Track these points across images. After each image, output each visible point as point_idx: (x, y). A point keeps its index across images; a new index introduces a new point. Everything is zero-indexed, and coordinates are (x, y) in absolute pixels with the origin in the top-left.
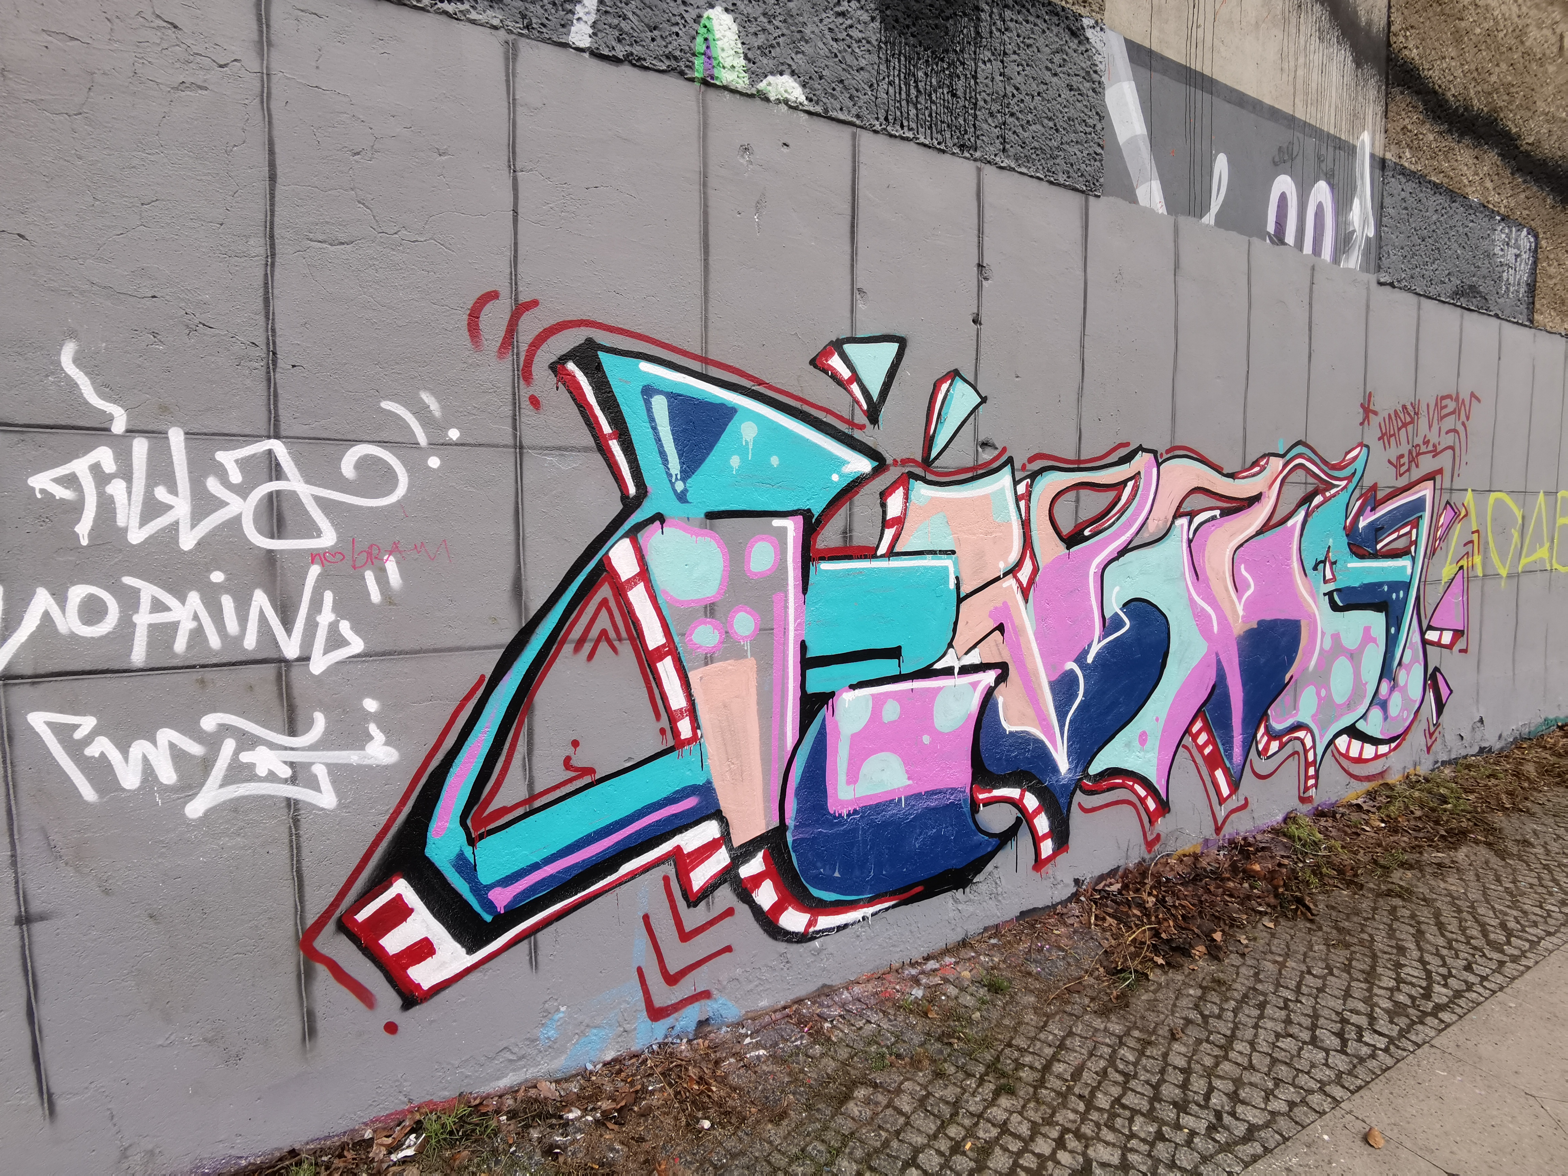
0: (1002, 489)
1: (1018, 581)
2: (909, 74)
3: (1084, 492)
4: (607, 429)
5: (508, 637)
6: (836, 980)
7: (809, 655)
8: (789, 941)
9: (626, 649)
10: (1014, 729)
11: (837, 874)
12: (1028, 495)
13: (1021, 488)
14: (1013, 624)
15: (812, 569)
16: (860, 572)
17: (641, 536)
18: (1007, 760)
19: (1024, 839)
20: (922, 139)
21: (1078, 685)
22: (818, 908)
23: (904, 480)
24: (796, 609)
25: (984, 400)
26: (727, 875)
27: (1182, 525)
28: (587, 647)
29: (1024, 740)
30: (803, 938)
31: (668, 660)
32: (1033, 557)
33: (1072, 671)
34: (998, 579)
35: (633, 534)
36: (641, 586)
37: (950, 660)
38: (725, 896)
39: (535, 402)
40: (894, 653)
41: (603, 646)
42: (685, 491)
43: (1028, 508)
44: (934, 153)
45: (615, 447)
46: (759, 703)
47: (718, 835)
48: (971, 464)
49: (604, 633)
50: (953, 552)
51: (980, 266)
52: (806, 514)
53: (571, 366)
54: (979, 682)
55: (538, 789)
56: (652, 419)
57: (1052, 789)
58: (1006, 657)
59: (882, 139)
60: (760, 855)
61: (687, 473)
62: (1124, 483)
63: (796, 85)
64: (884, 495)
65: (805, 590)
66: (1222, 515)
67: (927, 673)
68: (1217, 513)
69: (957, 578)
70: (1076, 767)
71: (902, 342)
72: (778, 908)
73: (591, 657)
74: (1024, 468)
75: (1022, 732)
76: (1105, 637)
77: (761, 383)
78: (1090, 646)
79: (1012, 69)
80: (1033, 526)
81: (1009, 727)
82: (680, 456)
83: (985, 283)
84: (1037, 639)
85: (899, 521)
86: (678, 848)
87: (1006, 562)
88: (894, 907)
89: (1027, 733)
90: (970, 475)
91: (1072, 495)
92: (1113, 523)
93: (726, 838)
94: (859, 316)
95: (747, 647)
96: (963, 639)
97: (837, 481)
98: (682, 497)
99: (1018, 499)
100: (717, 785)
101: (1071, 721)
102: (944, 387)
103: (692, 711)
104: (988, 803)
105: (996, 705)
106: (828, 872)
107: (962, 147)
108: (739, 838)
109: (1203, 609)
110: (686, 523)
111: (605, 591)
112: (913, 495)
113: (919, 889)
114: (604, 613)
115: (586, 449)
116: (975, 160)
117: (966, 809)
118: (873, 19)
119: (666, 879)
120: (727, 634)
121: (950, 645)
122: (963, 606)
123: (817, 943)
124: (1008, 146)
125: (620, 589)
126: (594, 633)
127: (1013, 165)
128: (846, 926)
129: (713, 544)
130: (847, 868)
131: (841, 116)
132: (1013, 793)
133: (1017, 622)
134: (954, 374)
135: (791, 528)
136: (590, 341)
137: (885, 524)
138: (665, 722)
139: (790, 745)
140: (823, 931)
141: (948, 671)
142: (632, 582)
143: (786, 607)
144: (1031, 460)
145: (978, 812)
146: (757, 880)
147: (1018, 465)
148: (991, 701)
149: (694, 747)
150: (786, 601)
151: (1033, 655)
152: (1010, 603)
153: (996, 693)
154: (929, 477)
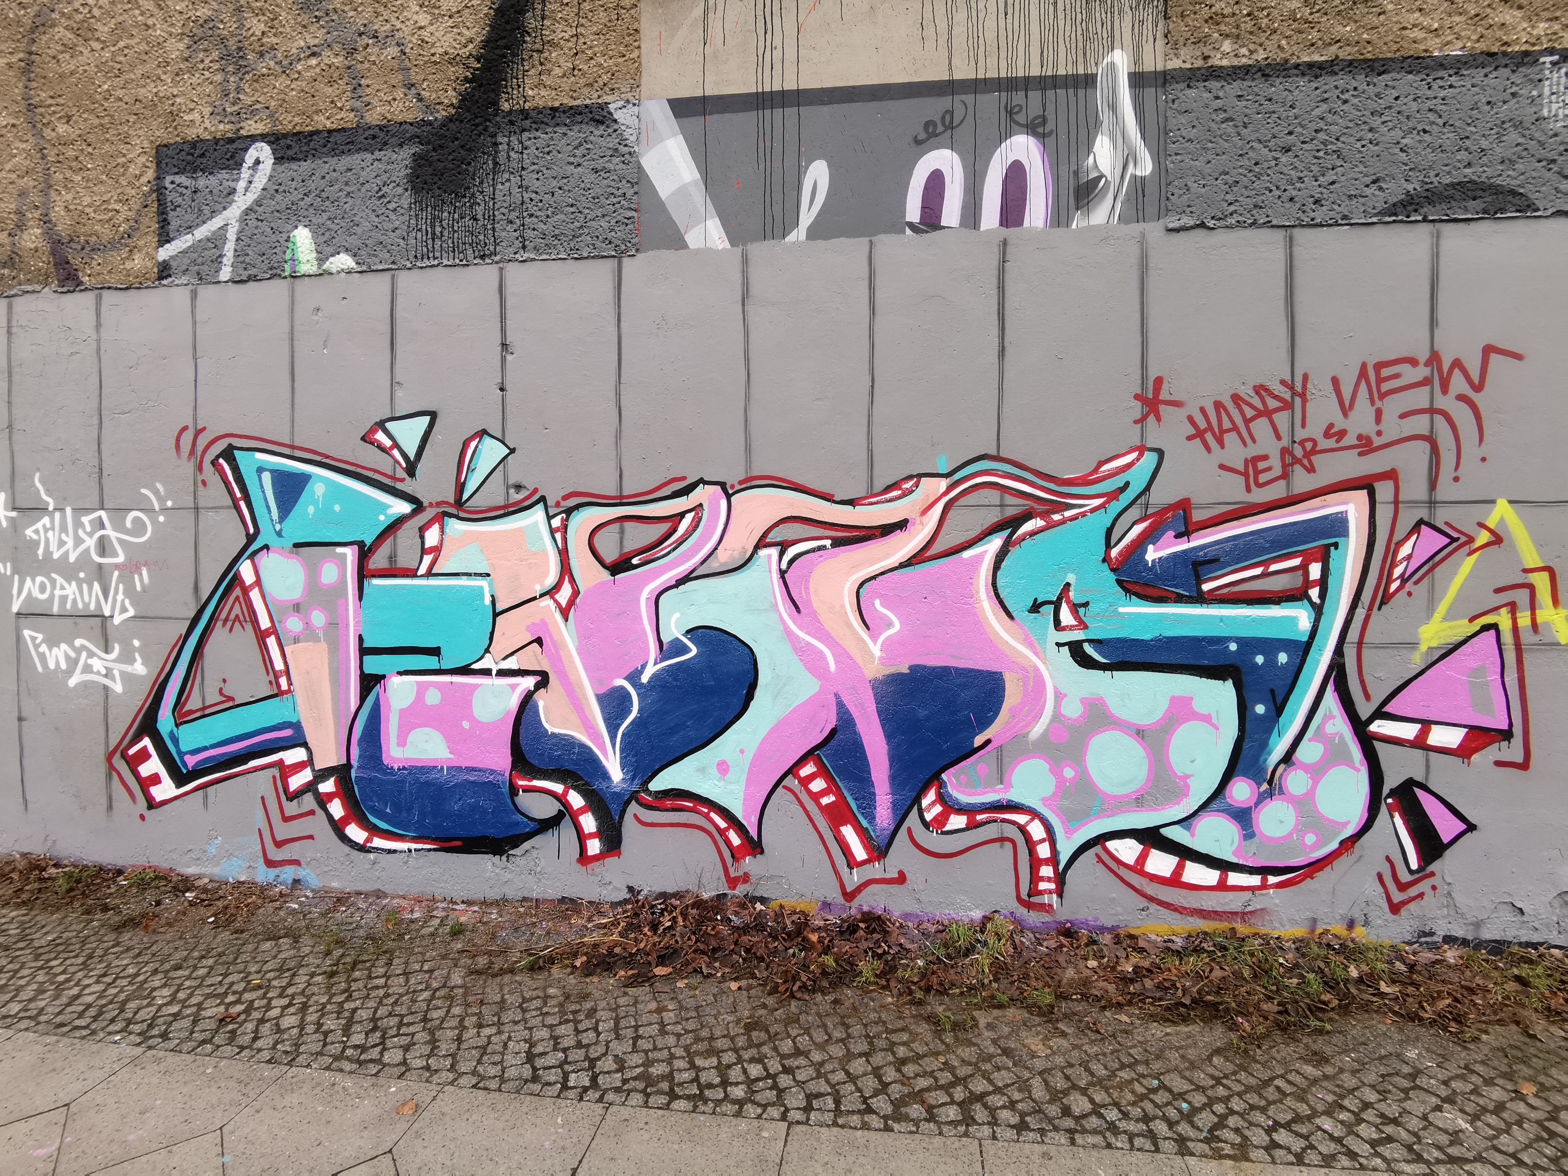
0: (536, 523)
1: (556, 601)
2: (434, 218)
3: (628, 525)
4: (238, 495)
5: (192, 614)
6: (387, 889)
7: (365, 645)
8: (351, 847)
9: (249, 627)
10: (557, 731)
11: (388, 810)
12: (564, 528)
13: (556, 522)
14: (552, 638)
15: (366, 583)
16: (403, 587)
17: (256, 558)
18: (549, 757)
19: (567, 831)
20: (445, 262)
21: (632, 703)
22: (374, 831)
23: (440, 518)
24: (354, 611)
25: (512, 451)
26: (310, 787)
27: (769, 557)
28: (229, 624)
29: (568, 743)
30: (362, 848)
31: (273, 637)
32: (572, 581)
33: (622, 688)
34: (534, 599)
35: (252, 557)
36: (256, 589)
37: (486, 663)
38: (309, 802)
39: (204, 483)
40: (435, 652)
41: (237, 624)
42: (281, 530)
43: (565, 540)
44: (460, 269)
45: (242, 504)
46: (330, 674)
47: (306, 759)
48: (502, 504)
49: (237, 616)
50: (488, 575)
51: (504, 346)
52: (361, 544)
53: (221, 461)
54: (517, 685)
55: (207, 704)
56: (262, 487)
57: (601, 793)
58: (545, 666)
59: (415, 272)
60: (332, 779)
61: (282, 519)
62: (681, 515)
63: (348, 257)
64: (422, 530)
65: (361, 598)
66: (834, 545)
67: (465, 670)
68: (828, 543)
69: (492, 596)
70: (633, 779)
71: (433, 416)
72: (345, 821)
73: (231, 630)
74: (558, 504)
75: (566, 735)
76: (662, 660)
77: (327, 457)
78: (644, 666)
79: (530, 179)
80: (571, 554)
81: (551, 729)
82: (278, 508)
83: (509, 358)
84: (579, 654)
85: (436, 550)
86: (281, 761)
87: (542, 585)
88: (434, 850)
89: (572, 737)
90: (502, 512)
91: (616, 527)
92: (669, 553)
93: (310, 762)
94: (397, 401)
95: (321, 634)
96: (501, 646)
97: (384, 520)
98: (279, 534)
99: (552, 532)
100: (304, 724)
101: (623, 735)
102: (473, 444)
103: (287, 672)
104: (527, 790)
105: (536, 707)
106: (382, 807)
107: (483, 257)
108: (319, 765)
109: (808, 644)
110: (281, 551)
111: (237, 592)
112: (447, 530)
113: (458, 843)
114: (237, 603)
115: (228, 507)
116: (497, 263)
117: (506, 790)
118: (406, 190)
119: (274, 777)
120: (307, 624)
121: (487, 651)
122: (500, 619)
123: (372, 856)
124: (527, 243)
125: (246, 591)
126: (232, 616)
127: (532, 256)
128: (395, 851)
129: (298, 564)
130: (397, 807)
131: (381, 267)
132: (558, 788)
133: (556, 637)
134: (483, 433)
135: (350, 554)
136: (230, 445)
137: (424, 551)
138: (272, 677)
139: (353, 707)
140: (377, 849)
141: (487, 672)
142: (252, 587)
143: (347, 610)
144: (565, 498)
145: (517, 795)
146: (330, 796)
147: (551, 502)
148: (531, 703)
149: (289, 696)
150: (347, 605)
151: (576, 668)
152: (548, 621)
153: (535, 696)
154: (462, 514)
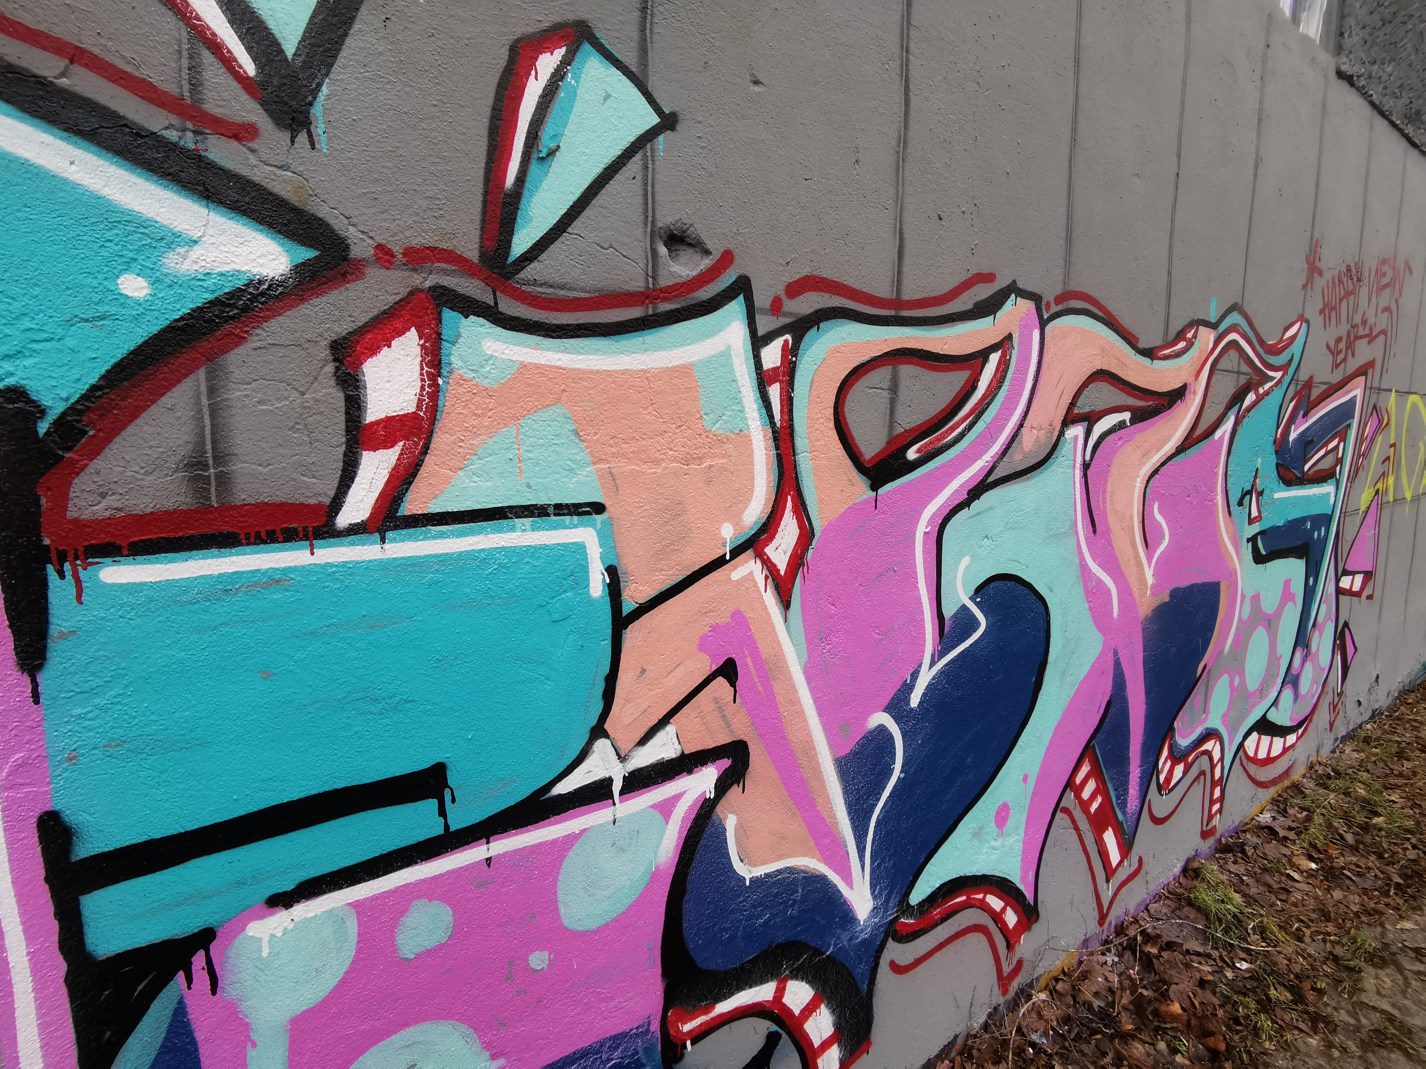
0: (725, 355)
1: (767, 563)
3: (907, 371)
7: (89, 846)
10: (762, 871)
12: (788, 372)
13: (772, 355)
14: (756, 657)
16: (274, 580)
18: (746, 937)
21: (893, 753)
23: (421, 312)
25: (668, 119)
27: (1076, 438)
29: (783, 887)
32: (801, 510)
33: (882, 729)
34: (719, 563)
37: (598, 766)
40: (425, 784)
43: (788, 402)
48: (637, 283)
50: (598, 508)
54: (677, 797)
57: (840, 957)
58: (741, 730)
62: (983, 355)
64: (351, 354)
66: (1134, 421)
67: (533, 808)
68: (1126, 416)
69: (612, 571)
70: (887, 901)
74: (776, 307)
75: (779, 872)
76: (942, 654)
78: (915, 676)
80: (801, 442)
81: (750, 872)
84: (809, 679)
85: (415, 431)
87: (736, 521)
89: (790, 870)
90: (635, 313)
91: (881, 375)
92: (962, 435)
96: (633, 709)
99: (763, 378)
101: (879, 822)
102: (545, 64)
104: (703, 1035)
105: (720, 836)
109: (1100, 581)
112: (456, 357)
121: (598, 732)
122: (632, 635)
132: (766, 992)
133: (765, 651)
134: (576, 34)
137: (362, 434)
141: (594, 793)
144: (795, 289)
145: (679, 1061)
147: (762, 299)
148: (709, 830)
151: (801, 714)
152: (749, 614)
153: (719, 809)
154: (509, 307)
